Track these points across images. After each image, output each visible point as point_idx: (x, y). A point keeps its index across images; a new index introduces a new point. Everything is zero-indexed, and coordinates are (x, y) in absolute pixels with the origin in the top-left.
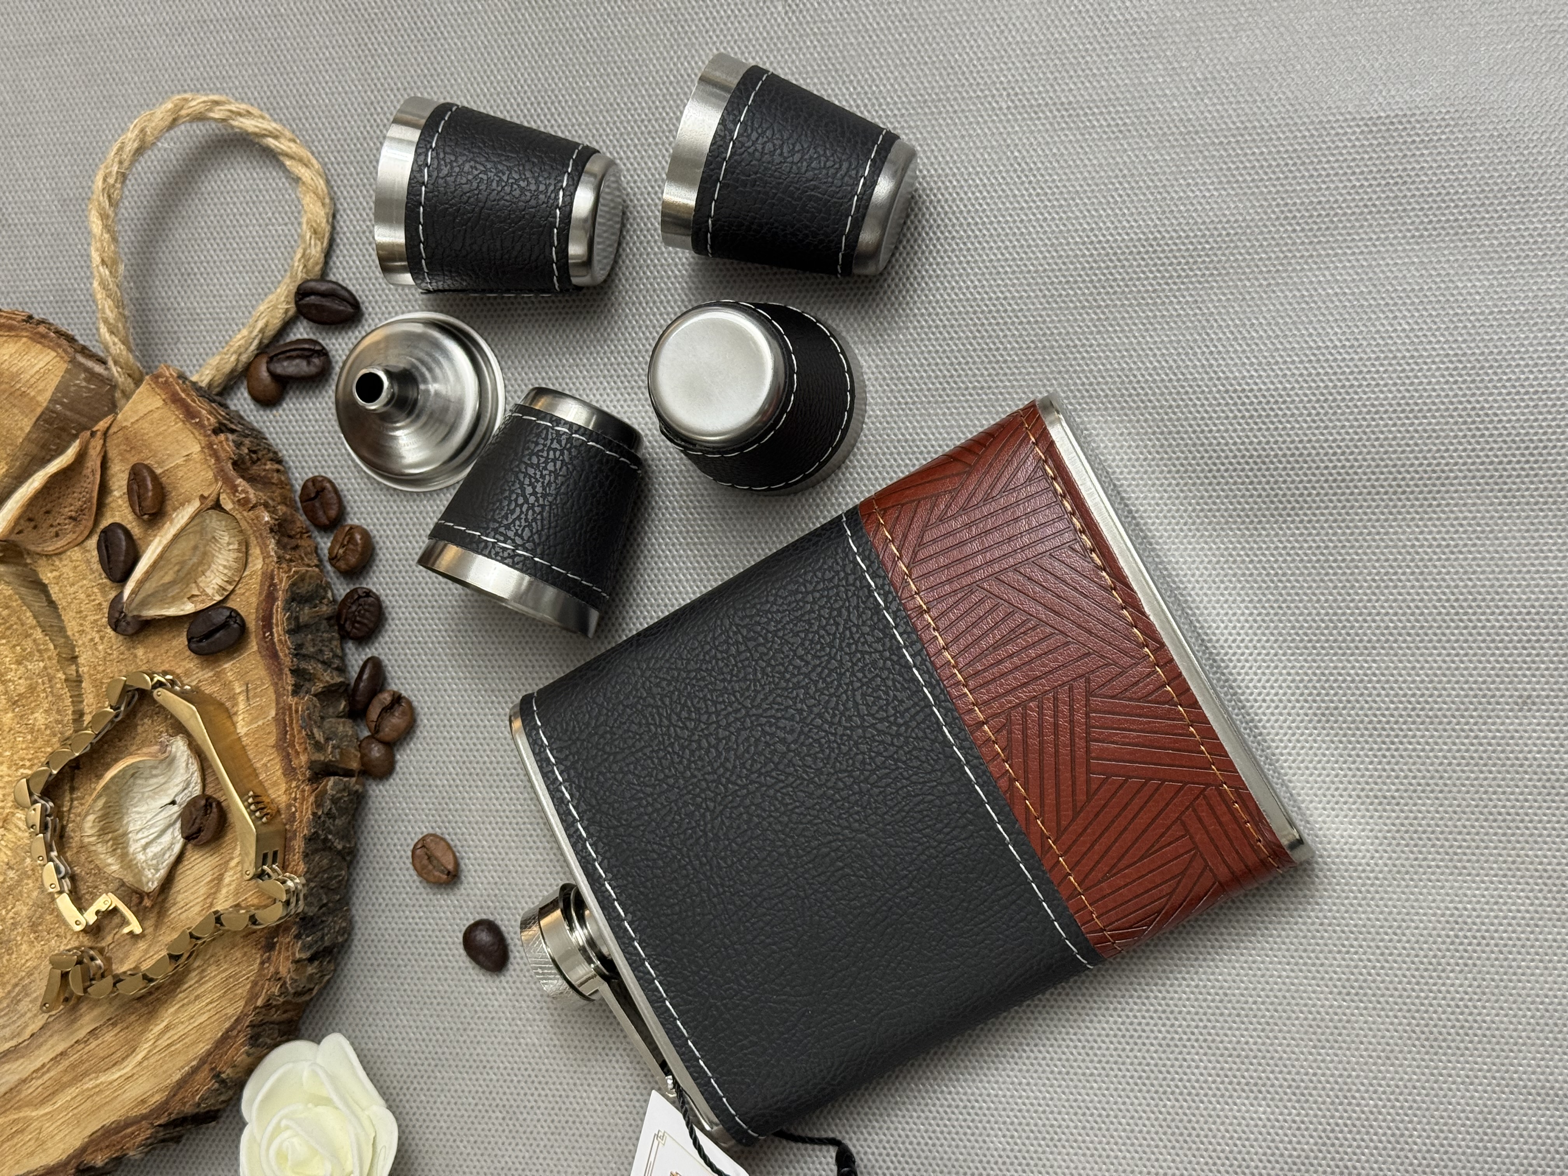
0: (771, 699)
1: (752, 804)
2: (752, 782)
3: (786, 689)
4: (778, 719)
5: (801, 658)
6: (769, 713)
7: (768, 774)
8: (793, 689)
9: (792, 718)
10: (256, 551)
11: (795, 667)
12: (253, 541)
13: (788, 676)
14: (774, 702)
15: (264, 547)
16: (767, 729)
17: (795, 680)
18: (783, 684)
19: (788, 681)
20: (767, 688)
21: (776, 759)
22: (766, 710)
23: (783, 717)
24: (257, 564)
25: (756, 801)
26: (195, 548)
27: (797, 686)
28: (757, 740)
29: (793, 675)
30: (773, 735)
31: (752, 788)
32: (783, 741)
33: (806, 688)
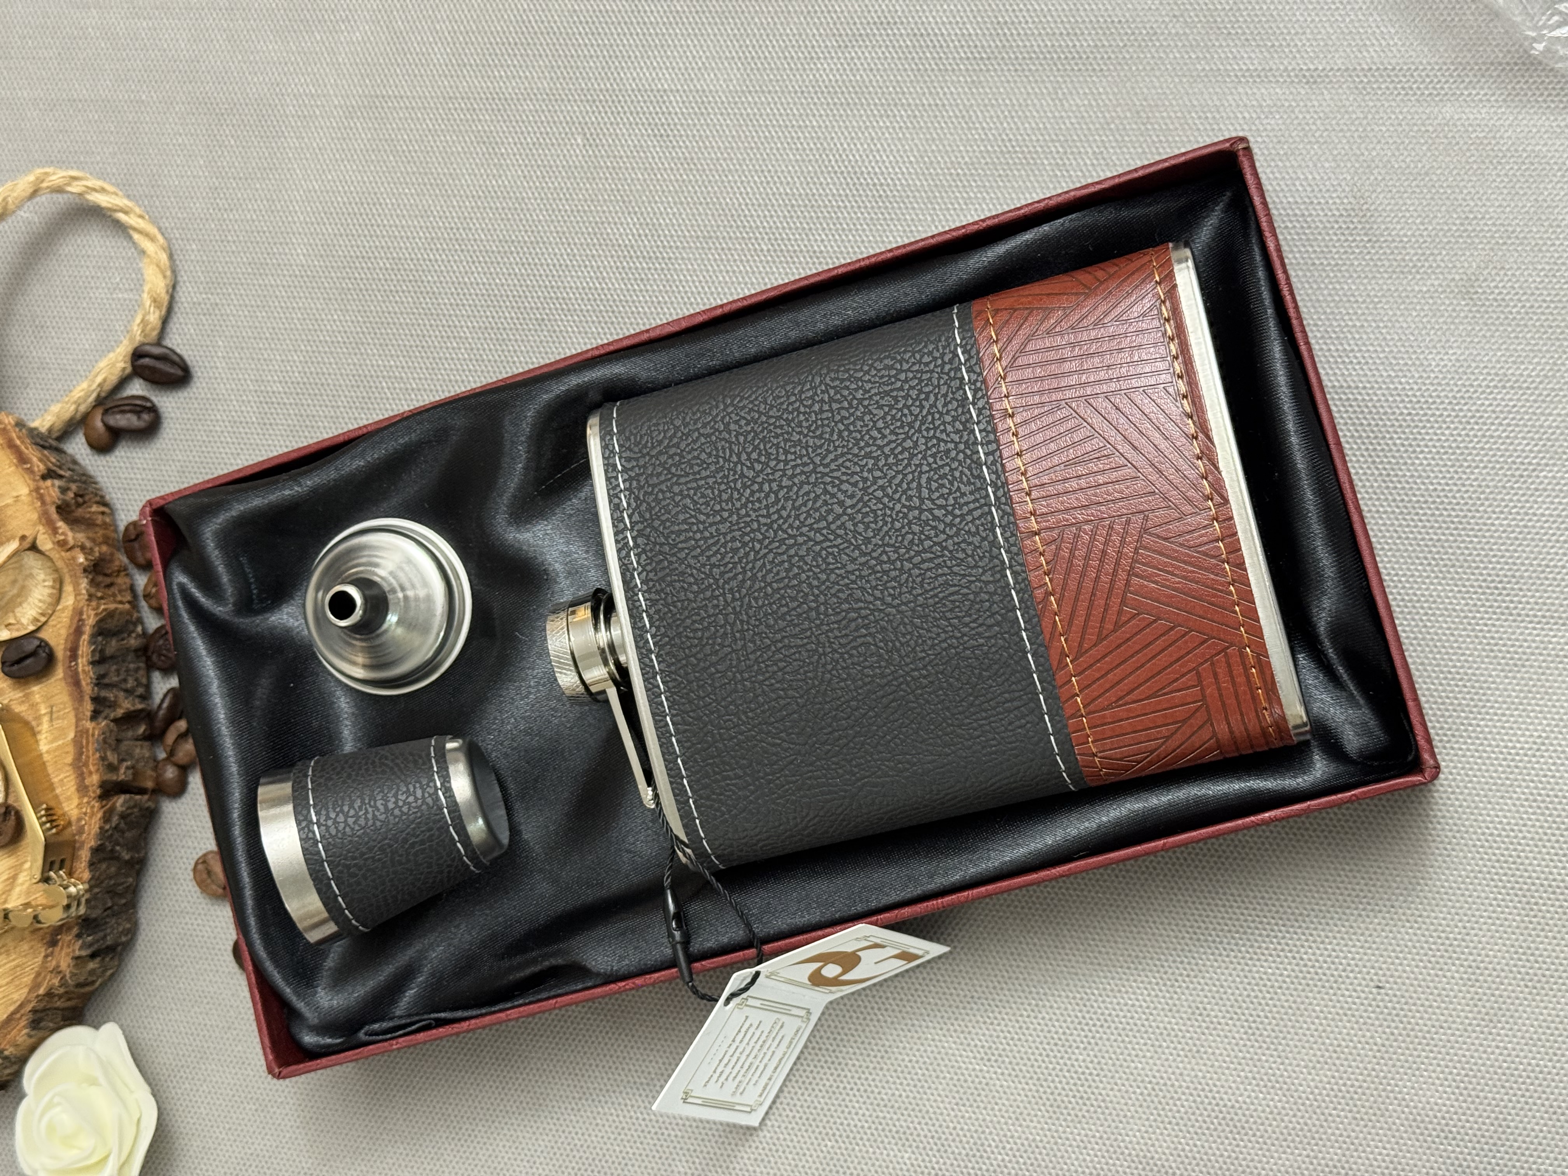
0: (841, 461)
3: (856, 455)
4: (842, 482)
5: (879, 430)
6: (835, 474)
8: (864, 457)
9: (855, 485)
10: (68, 588)
11: (871, 437)
12: (67, 579)
13: (862, 444)
14: (842, 465)
15: (76, 585)
16: (829, 488)
17: (867, 450)
18: (856, 451)
19: (861, 449)
20: (840, 450)
21: (830, 518)
22: (832, 471)
23: (847, 481)
24: (69, 600)
27: (868, 455)
28: (817, 497)
29: (868, 445)
30: (833, 496)
32: (841, 503)
33: (877, 459)
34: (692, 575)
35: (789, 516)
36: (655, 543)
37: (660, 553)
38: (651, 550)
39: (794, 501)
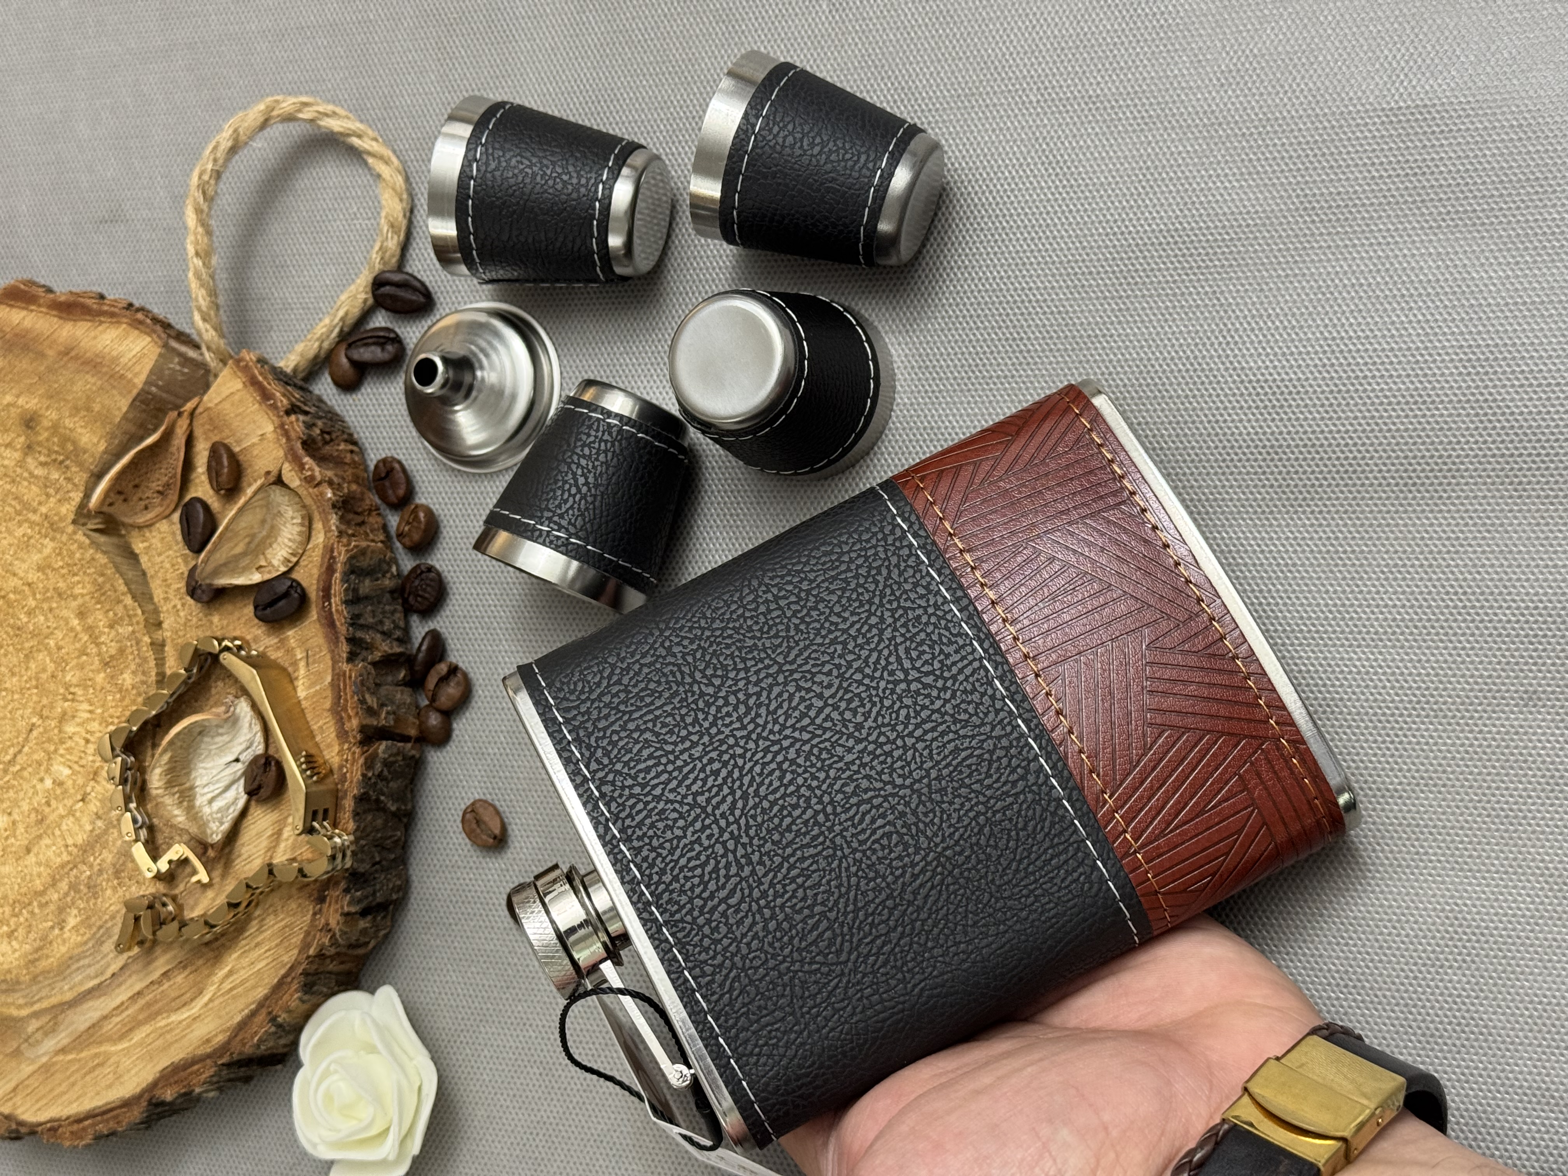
0: (806, 654)
1: (786, 759)
2: (786, 737)
3: (822, 645)
4: (814, 675)
5: (838, 615)
6: (805, 668)
7: (803, 729)
8: (831, 644)
9: (829, 674)
10: (318, 525)
11: (832, 623)
12: (316, 516)
13: (823, 632)
14: (809, 657)
15: (326, 522)
16: (802, 683)
17: (831, 636)
18: (819, 640)
19: (824, 637)
20: (802, 644)
21: (812, 714)
22: (800, 666)
23: (820, 672)
24: (319, 538)
25: (790, 757)
26: (263, 522)
27: (834, 642)
28: (791, 697)
29: (830, 632)
30: (809, 690)
31: (786, 743)
32: (820, 696)
33: (845, 644)
34: (674, 810)
35: (766, 722)
36: (623, 788)
37: (631, 796)
38: (621, 796)
39: (768, 706)
